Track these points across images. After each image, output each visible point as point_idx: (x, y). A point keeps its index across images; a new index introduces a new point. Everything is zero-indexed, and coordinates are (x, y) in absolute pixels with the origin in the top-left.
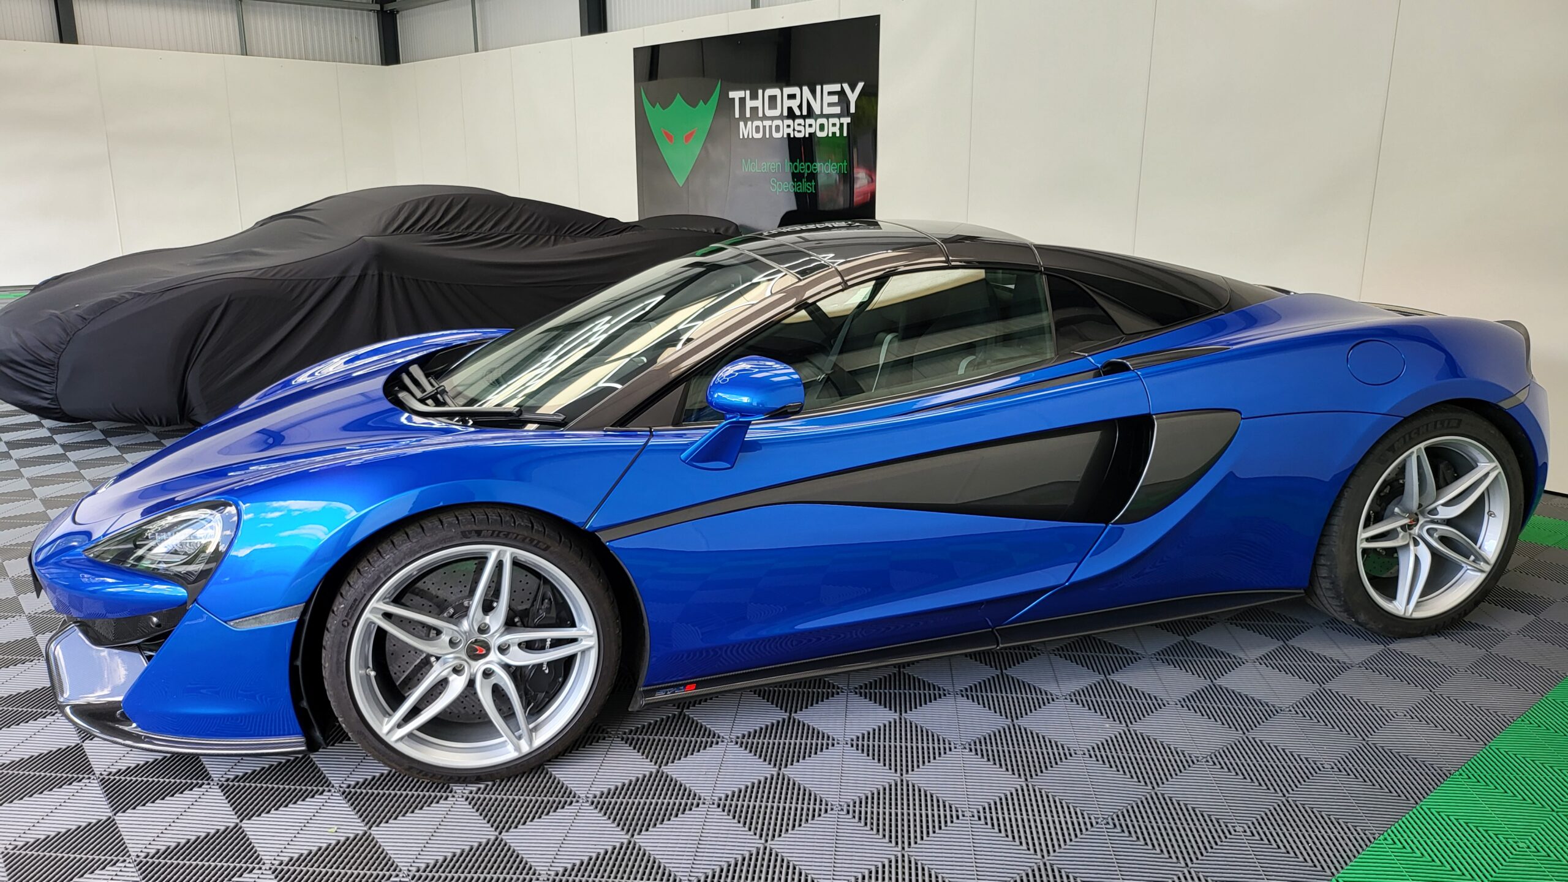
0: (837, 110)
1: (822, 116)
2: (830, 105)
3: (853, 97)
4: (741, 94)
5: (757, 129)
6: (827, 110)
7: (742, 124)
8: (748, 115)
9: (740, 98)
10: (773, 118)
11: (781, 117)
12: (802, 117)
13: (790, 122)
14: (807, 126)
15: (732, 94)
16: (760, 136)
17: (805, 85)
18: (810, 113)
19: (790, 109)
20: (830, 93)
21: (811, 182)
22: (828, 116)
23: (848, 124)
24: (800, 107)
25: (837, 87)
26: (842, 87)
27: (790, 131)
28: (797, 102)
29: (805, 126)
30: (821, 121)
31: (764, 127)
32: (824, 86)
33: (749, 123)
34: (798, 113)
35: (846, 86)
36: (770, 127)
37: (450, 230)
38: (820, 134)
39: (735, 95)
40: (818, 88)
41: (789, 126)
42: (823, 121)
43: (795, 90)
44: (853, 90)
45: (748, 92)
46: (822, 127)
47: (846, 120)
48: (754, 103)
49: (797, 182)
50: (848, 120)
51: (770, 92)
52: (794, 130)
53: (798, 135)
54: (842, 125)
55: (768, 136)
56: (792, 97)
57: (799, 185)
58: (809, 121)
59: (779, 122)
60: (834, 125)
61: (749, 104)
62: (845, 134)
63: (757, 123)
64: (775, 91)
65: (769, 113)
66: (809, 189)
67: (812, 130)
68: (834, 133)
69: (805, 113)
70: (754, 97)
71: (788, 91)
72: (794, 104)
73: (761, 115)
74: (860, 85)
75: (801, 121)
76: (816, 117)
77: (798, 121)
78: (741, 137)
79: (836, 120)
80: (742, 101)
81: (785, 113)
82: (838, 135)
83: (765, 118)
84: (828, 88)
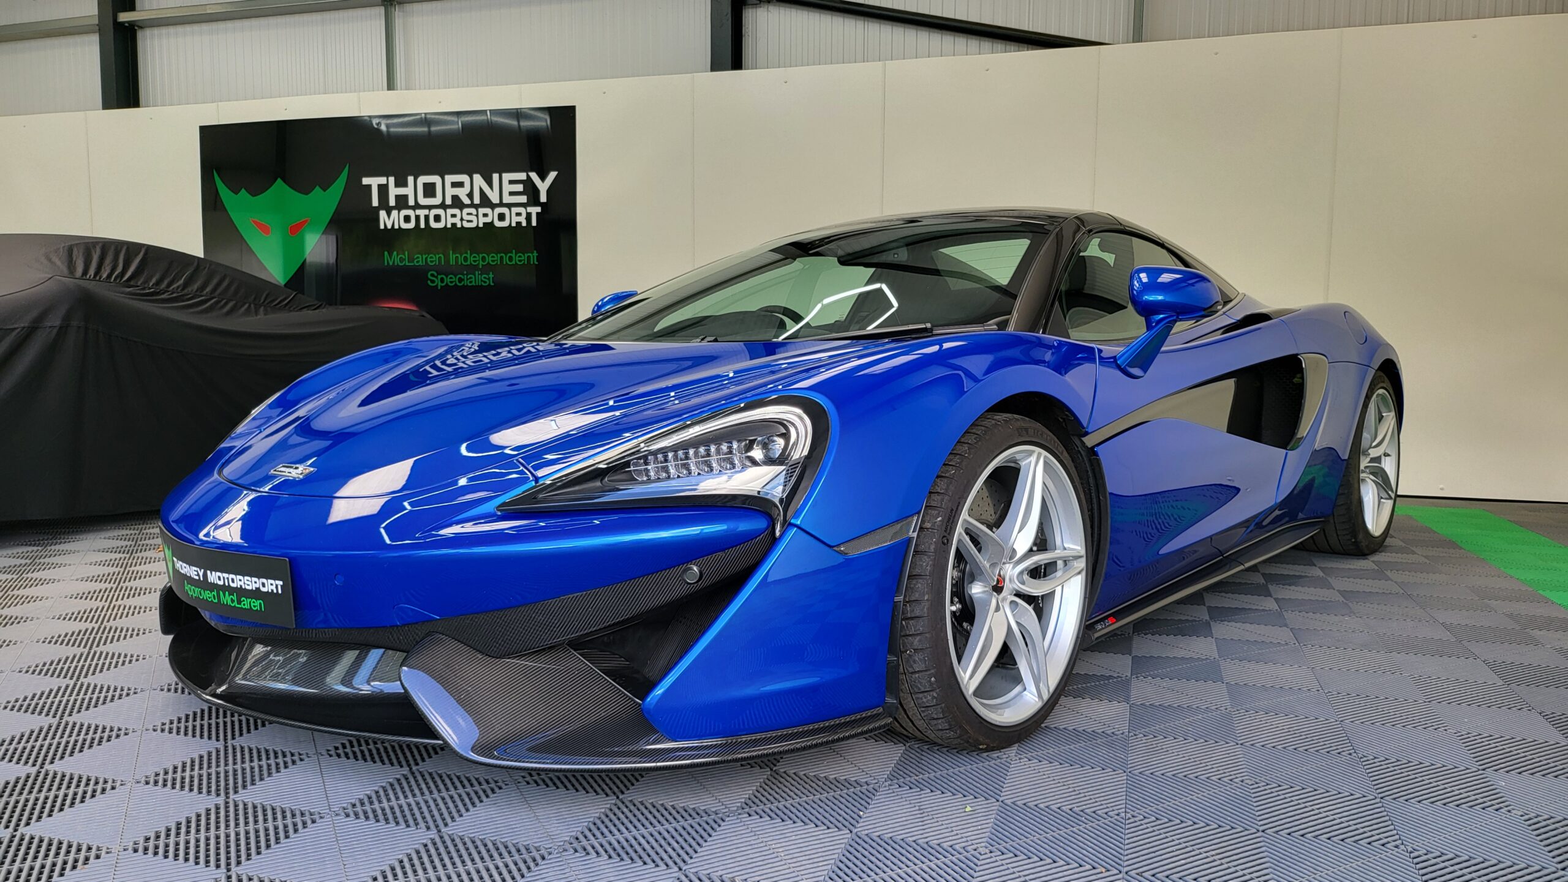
0: (523, 199)
1: (501, 204)
2: (511, 194)
3: (543, 187)
4: (382, 180)
5: (407, 219)
6: (507, 199)
7: (383, 214)
8: (392, 203)
9: (379, 185)
10: (430, 207)
11: (443, 206)
12: (472, 205)
13: (456, 211)
14: (480, 215)
15: (366, 181)
16: (411, 225)
17: (477, 172)
18: (485, 202)
19: (455, 198)
20: (511, 182)
21: (488, 274)
22: (509, 206)
23: (537, 213)
24: (470, 195)
25: (522, 176)
26: (528, 176)
27: (457, 220)
28: (467, 189)
29: (477, 216)
30: (498, 210)
31: (418, 218)
32: (504, 175)
33: (394, 213)
34: (467, 201)
35: (534, 176)
36: (427, 217)
37: (139, 283)
38: (498, 224)
39: (373, 182)
40: (496, 176)
41: (454, 216)
42: (505, 210)
43: (464, 178)
44: (543, 178)
45: (392, 180)
46: (502, 217)
47: (535, 210)
48: (401, 191)
49: (467, 275)
50: (539, 209)
51: (423, 179)
52: (462, 219)
53: (466, 225)
54: (529, 216)
55: (422, 225)
56: (460, 185)
57: (471, 278)
58: (482, 211)
59: (440, 212)
60: (518, 214)
61: (394, 192)
62: (534, 223)
63: (404, 212)
64: (435, 179)
65: (422, 201)
66: (485, 282)
67: (488, 220)
68: (519, 223)
69: (477, 201)
70: (401, 183)
71: (450, 178)
72: (462, 193)
73: (411, 202)
74: (553, 175)
75: (473, 211)
76: (493, 206)
77: (466, 211)
78: (382, 227)
79: (522, 210)
80: (383, 190)
81: (449, 202)
82: (524, 224)
83: (417, 206)
84: (507, 177)
